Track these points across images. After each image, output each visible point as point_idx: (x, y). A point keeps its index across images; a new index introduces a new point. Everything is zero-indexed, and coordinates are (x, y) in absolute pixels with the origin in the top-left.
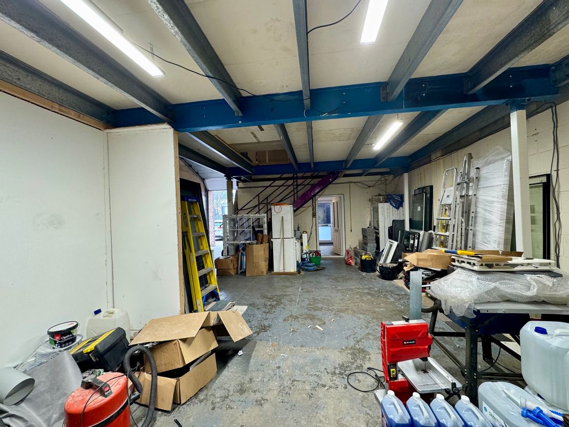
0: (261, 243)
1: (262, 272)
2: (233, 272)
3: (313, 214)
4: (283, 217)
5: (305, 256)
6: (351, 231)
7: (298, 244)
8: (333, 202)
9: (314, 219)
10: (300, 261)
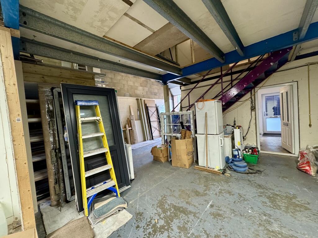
0: (184, 138)
1: (185, 165)
2: (163, 160)
3: (252, 107)
4: (206, 113)
5: (236, 153)
6: (310, 125)
7: (228, 141)
8: (281, 92)
9: (253, 113)
10: (231, 157)
